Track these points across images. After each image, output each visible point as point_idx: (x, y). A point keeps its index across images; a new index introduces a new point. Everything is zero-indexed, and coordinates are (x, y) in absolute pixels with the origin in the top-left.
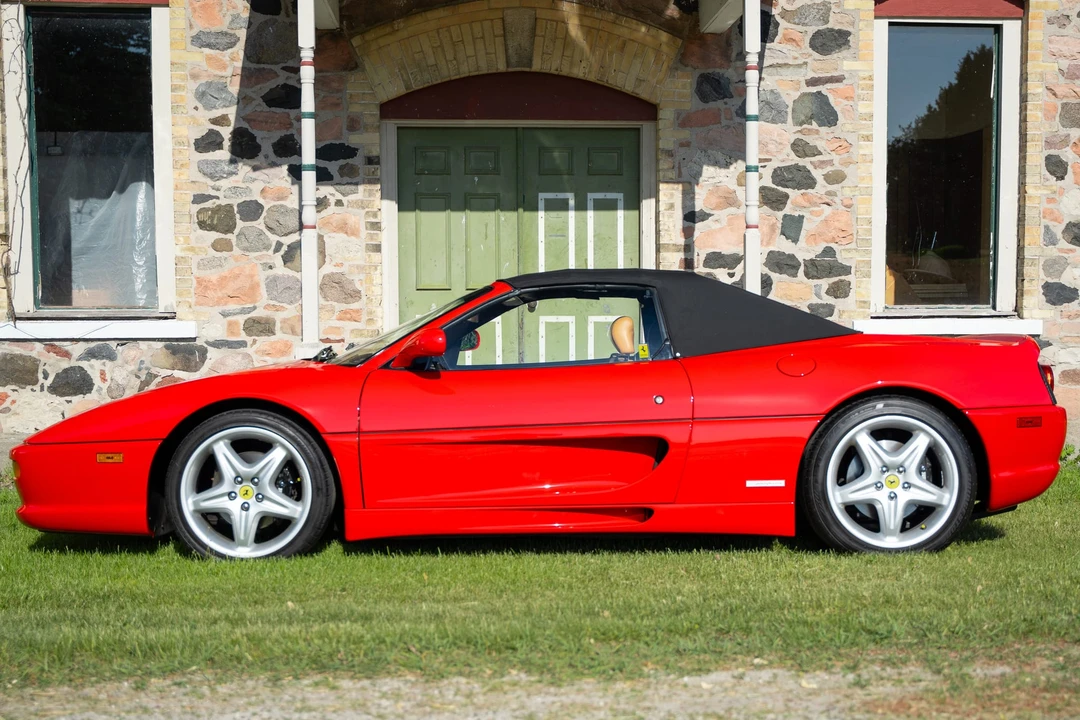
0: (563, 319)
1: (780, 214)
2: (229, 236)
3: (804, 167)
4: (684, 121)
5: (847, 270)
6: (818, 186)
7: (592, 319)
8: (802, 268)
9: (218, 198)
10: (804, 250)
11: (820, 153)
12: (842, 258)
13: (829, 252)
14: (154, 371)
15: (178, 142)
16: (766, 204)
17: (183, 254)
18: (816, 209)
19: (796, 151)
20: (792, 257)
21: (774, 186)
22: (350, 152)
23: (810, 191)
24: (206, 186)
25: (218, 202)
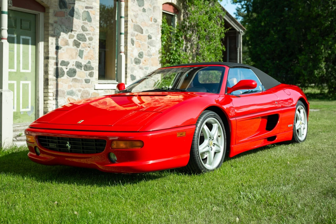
0: (13, 82)
1: (78, 49)
3: (84, 35)
4: (56, 15)
5: (93, 68)
6: (87, 41)
7: (22, 82)
8: (83, 67)
10: (84, 62)
11: (88, 31)
12: (92, 64)
13: (89, 62)
16: (75, 45)
18: (86, 48)
19: (82, 29)
20: (81, 63)
21: (77, 40)
23: (85, 42)
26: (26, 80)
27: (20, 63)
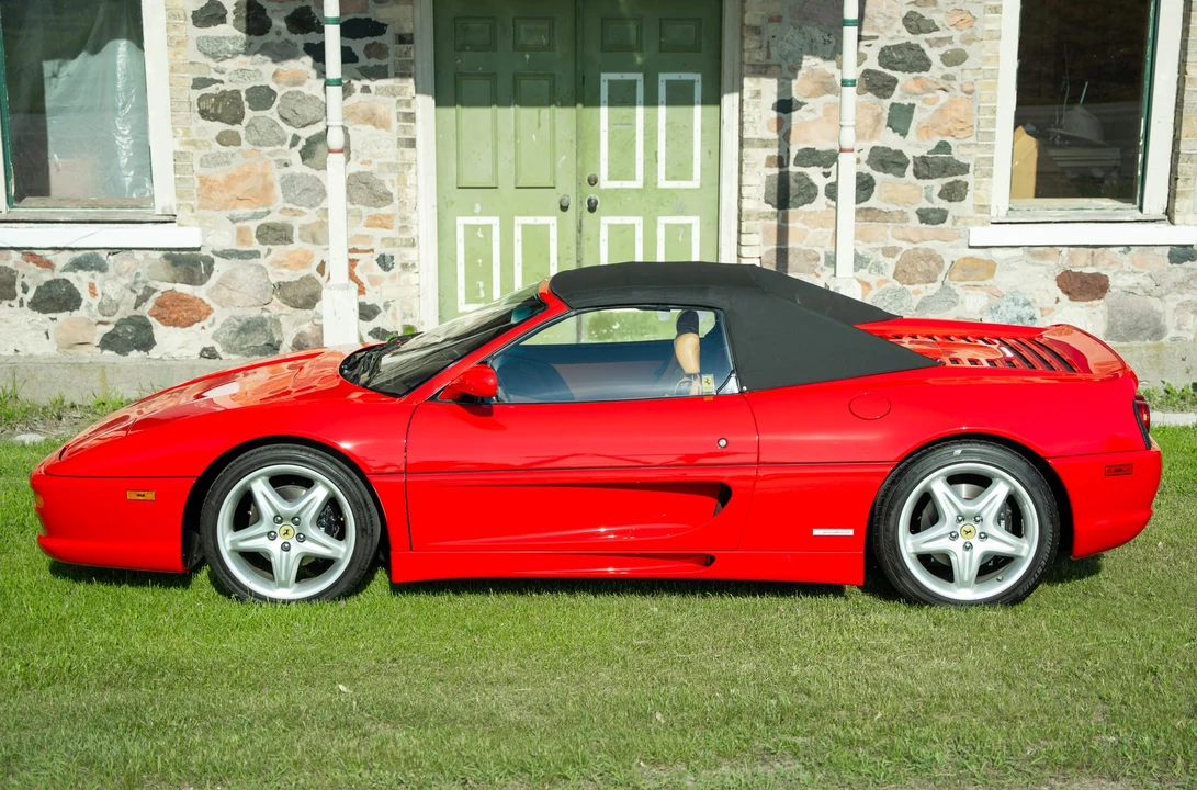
0: (628, 220)
1: (887, 103)
2: (236, 128)
3: (918, 46)
5: (964, 169)
6: (933, 68)
7: (663, 221)
8: (910, 167)
9: (222, 82)
10: (914, 146)
11: (937, 29)
12: (958, 154)
13: (943, 147)
14: (152, 284)
15: (172, 14)
16: (870, 90)
17: (182, 149)
18: (930, 96)
19: (908, 27)
20: (899, 153)
21: (880, 69)
22: (378, 28)
23: (923, 74)
24: (209, 68)
25: (222, 87)
26: (681, 212)
27: (657, 162)
